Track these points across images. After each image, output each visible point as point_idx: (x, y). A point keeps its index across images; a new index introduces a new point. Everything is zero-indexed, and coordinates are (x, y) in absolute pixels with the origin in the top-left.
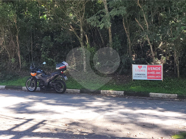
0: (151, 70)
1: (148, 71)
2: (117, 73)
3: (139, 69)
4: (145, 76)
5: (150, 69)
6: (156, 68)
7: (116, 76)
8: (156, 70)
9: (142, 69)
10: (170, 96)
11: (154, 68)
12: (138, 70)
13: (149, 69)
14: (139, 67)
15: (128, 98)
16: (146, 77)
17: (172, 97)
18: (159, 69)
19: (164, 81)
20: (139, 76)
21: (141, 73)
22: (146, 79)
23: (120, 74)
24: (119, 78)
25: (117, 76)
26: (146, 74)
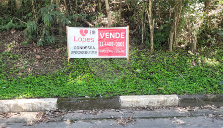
0: (106, 37)
1: (100, 40)
2: (34, 44)
3: (82, 37)
4: (93, 50)
5: (104, 37)
6: (116, 33)
7: (33, 51)
8: (116, 37)
9: (88, 36)
10: (165, 101)
11: (111, 34)
12: (80, 40)
13: (102, 37)
14: (81, 32)
15: (72, 121)
16: (96, 52)
17: (168, 104)
18: (121, 35)
19: (130, 59)
20: (81, 50)
21: (86, 44)
22: (96, 56)
23: (41, 46)
24: (39, 57)
25: (35, 51)
26: (97, 47)
